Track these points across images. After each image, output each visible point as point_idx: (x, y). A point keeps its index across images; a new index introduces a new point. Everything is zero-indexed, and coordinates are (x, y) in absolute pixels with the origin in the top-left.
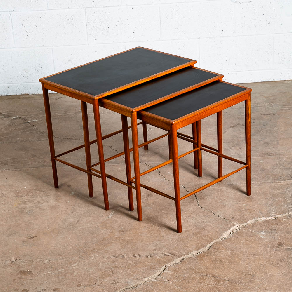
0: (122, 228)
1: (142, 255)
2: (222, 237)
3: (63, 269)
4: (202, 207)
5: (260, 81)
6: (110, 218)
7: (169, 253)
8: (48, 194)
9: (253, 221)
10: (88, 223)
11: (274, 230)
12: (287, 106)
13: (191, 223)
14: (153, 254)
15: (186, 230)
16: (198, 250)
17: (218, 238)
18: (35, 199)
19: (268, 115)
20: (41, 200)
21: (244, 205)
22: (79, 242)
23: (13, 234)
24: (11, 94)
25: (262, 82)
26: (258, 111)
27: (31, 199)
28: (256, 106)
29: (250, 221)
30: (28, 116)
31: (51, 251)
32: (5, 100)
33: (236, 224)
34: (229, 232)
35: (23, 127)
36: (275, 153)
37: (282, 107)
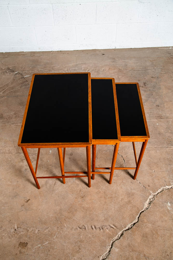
0: (82, 193)
1: (97, 227)
2: (145, 207)
3: (47, 242)
4: (129, 173)
6: (74, 181)
7: (113, 225)
12: (163, 70)
13: (124, 190)
14: (104, 226)
15: (122, 197)
16: (132, 222)
17: (142, 209)
19: (154, 78)
21: (153, 171)
22: (56, 208)
23: (16, 196)
24: (14, 51)
26: (148, 73)
29: (159, 189)
30: (23, 72)
31: (39, 218)
32: (11, 56)
33: (151, 192)
34: (148, 201)
35: (21, 82)
36: (164, 116)
37: (161, 71)
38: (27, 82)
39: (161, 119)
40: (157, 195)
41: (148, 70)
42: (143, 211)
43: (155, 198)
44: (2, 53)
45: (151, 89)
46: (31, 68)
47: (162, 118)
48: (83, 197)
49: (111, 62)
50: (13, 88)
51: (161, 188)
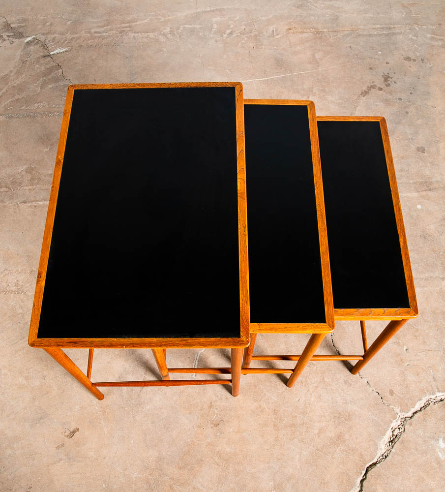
0: (216, 412)
2: (379, 453)
12: (438, 37)
13: (326, 405)
15: (320, 425)
17: (372, 457)
19: (413, 60)
22: (148, 455)
23: (41, 419)
26: (397, 46)
28: (393, 31)
29: (419, 403)
30: (49, 36)
31: (105, 482)
33: (397, 410)
34: (389, 434)
35: (43, 68)
36: (437, 182)
37: (432, 39)
38: (60, 70)
39: (429, 193)
40: (411, 418)
41: (395, 34)
42: (375, 464)
43: (406, 427)
45: (403, 96)
46: (69, 23)
47: (431, 186)
48: (217, 425)
49: (294, 8)
50: (20, 89)
51: (424, 398)
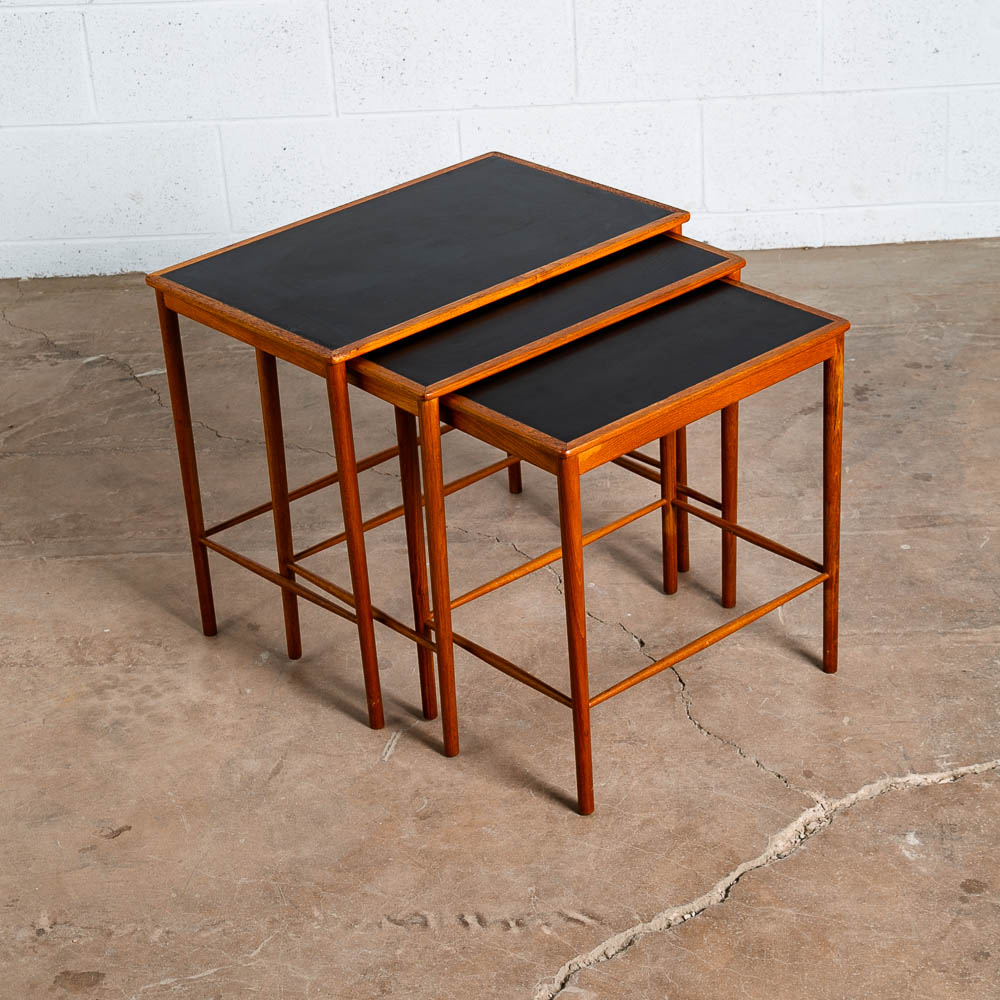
0: (426, 801)
1: (490, 919)
2: (770, 851)
3: (212, 971)
4: (700, 727)
5: (899, 240)
6: (386, 759)
7: (583, 912)
8: (180, 656)
9: (878, 786)
10: (309, 779)
11: (953, 828)
12: (990, 336)
13: (662, 791)
14: (529, 915)
15: (647, 816)
16: (687, 902)
17: (754, 856)
18: (135, 675)
19: (926, 367)
20: (156, 681)
21: (846, 720)
22: (273, 857)
23: (52, 816)
24: (86, 272)
25: (907, 243)
26: (893, 350)
27: (121, 676)
28: (888, 331)
29: (867, 787)
30: (135, 355)
31: (175, 891)
32: (68, 294)
33: (818, 797)
34: (795, 829)
35: (117, 395)
36: (952, 515)
37: (973, 338)
38: (155, 397)
39: (931, 530)
40: (848, 808)
41: (892, 335)
42: (760, 867)
43: (835, 818)
44: (14, 282)
45: (895, 411)
47: (937, 522)
48: (423, 817)
50: (66, 420)
51: (879, 782)
